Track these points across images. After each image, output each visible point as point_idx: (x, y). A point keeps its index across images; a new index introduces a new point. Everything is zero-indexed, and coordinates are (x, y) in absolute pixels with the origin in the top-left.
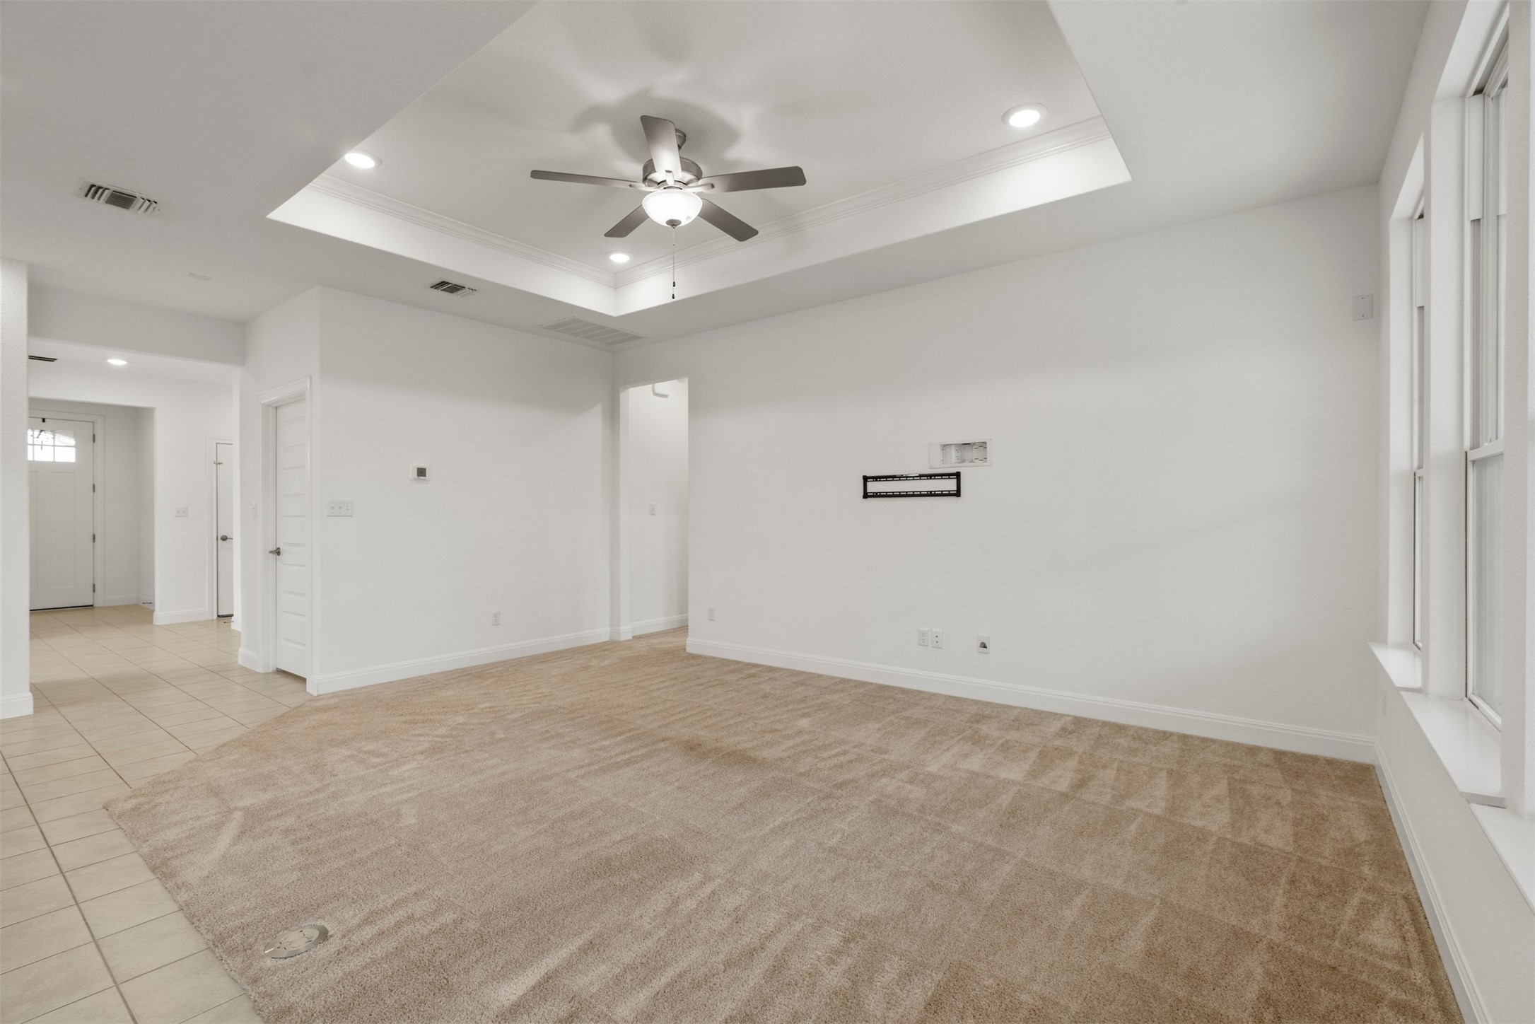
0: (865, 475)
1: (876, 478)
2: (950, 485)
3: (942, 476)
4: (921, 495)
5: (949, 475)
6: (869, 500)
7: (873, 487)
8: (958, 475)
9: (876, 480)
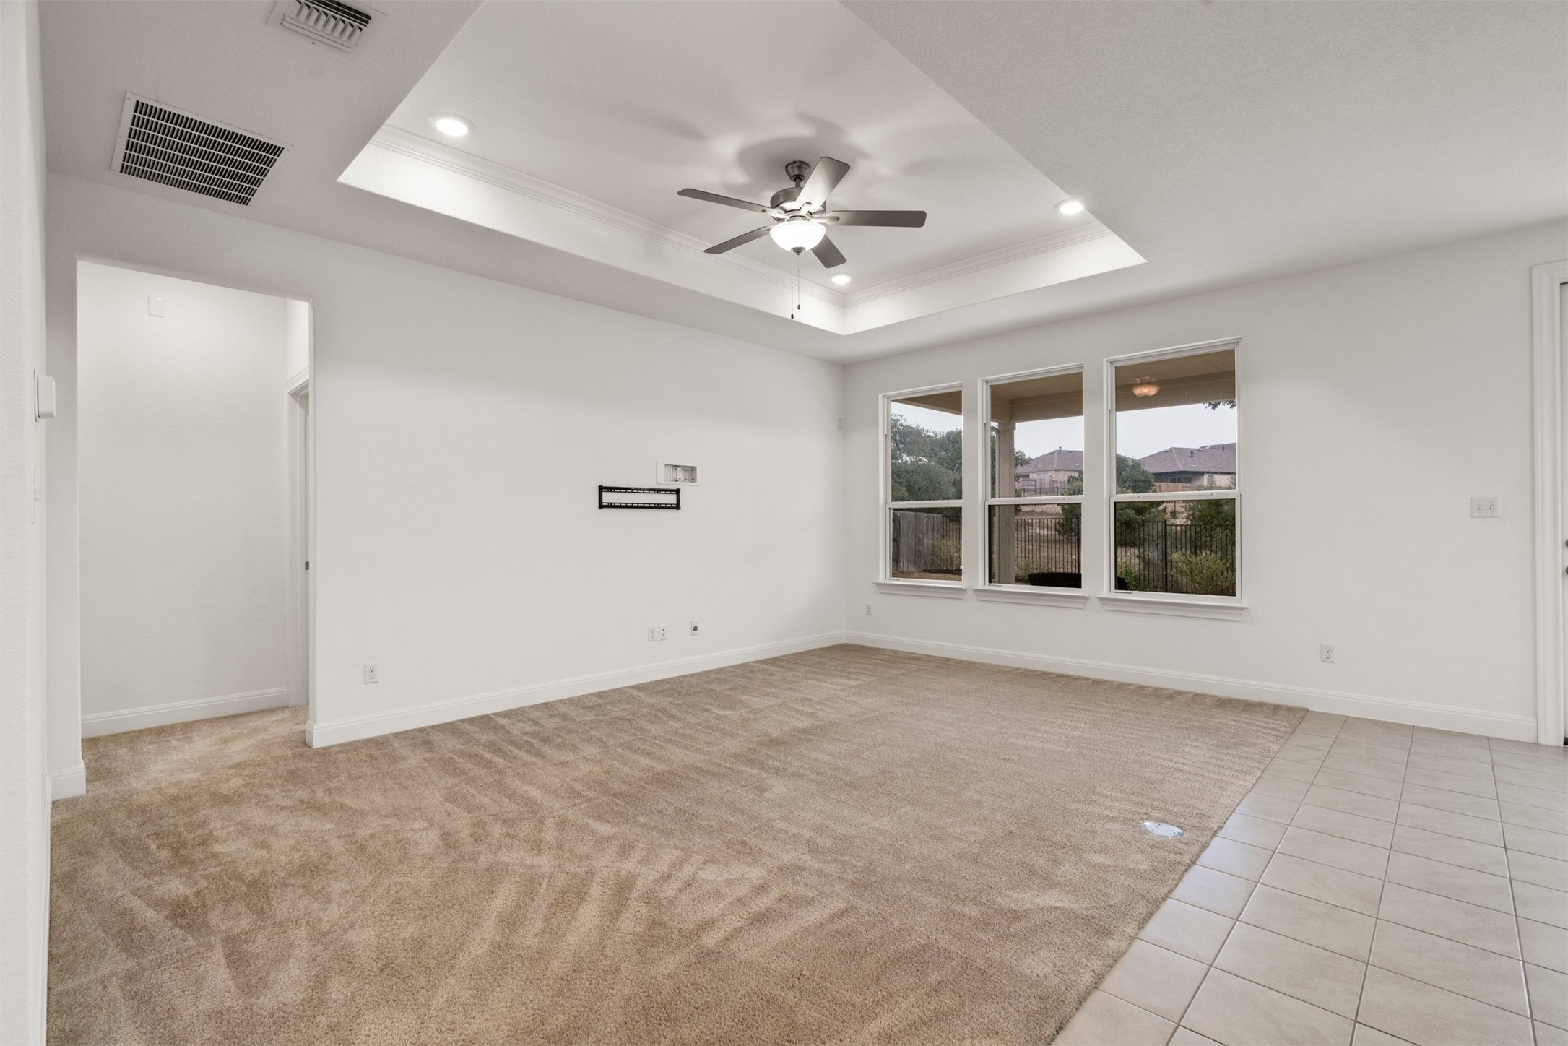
0: (601, 484)
1: (611, 489)
2: (671, 499)
3: (666, 491)
4: (649, 507)
5: (671, 491)
6: (604, 509)
7: (608, 497)
8: (678, 492)
9: (611, 491)
